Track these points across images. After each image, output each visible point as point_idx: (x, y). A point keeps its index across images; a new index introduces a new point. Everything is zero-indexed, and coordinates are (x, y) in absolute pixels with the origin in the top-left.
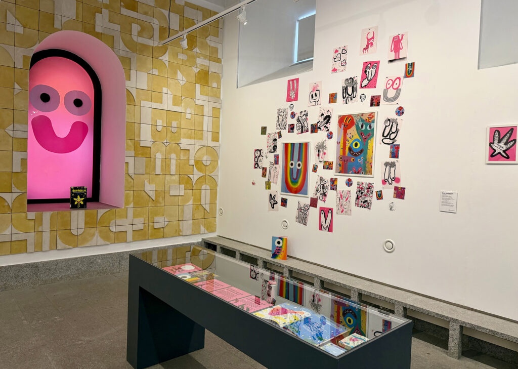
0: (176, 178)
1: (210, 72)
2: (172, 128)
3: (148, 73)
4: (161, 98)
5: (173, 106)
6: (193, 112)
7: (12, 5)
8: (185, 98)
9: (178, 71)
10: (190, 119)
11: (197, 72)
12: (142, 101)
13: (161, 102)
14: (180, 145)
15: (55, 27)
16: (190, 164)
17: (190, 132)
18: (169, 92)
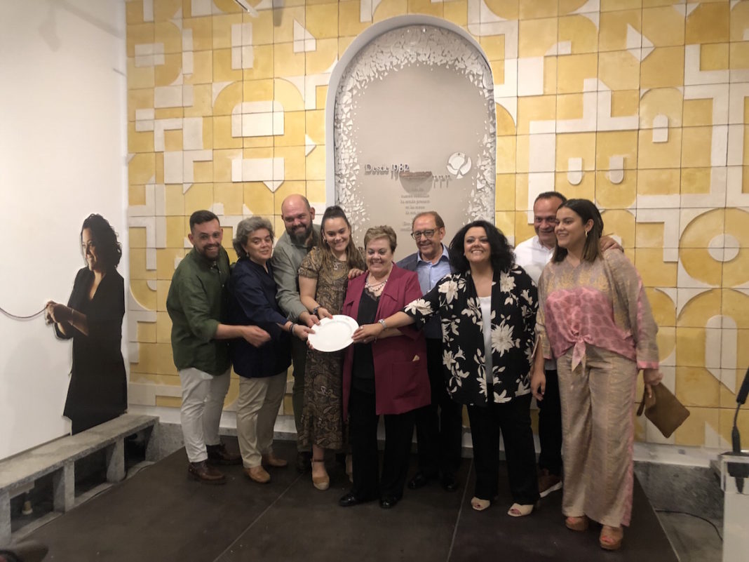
2: (610, 172)
3: (546, 57)
4: (580, 106)
5: (614, 119)
6: (676, 122)
7: (301, 9)
8: (650, 90)
9: (630, 28)
10: (667, 142)
11: (688, 14)
12: (532, 123)
13: (580, 116)
14: (634, 212)
15: (362, 20)
16: (665, 260)
17: (664, 176)
18: (602, 87)
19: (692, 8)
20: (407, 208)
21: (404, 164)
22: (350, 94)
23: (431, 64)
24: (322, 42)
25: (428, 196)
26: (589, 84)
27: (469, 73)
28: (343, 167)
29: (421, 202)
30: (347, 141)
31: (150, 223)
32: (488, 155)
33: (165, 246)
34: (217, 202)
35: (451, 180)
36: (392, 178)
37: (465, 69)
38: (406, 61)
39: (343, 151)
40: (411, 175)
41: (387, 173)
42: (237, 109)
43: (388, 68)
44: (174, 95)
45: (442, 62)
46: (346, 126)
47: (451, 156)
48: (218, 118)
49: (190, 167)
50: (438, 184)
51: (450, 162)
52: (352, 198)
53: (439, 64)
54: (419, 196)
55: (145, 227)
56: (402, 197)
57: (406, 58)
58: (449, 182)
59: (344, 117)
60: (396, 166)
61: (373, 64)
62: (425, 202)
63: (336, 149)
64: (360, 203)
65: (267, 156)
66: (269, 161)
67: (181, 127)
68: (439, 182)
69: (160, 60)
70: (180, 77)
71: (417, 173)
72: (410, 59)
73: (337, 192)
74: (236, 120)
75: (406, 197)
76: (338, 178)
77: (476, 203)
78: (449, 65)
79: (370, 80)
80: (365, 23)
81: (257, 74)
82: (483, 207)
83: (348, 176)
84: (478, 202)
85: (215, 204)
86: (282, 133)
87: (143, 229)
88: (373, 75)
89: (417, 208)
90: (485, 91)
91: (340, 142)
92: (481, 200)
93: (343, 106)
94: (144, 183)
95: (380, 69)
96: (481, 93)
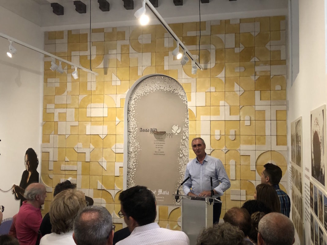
0: (237, 183)
1: (271, 76)
2: (230, 136)
3: (206, 92)
4: (219, 111)
5: (231, 116)
6: (253, 118)
7: (115, 69)
8: (243, 106)
9: (235, 83)
10: (250, 125)
11: (256, 80)
12: (201, 116)
13: (219, 114)
14: (239, 151)
15: (138, 75)
16: (251, 170)
17: (250, 138)
18: (226, 104)
19: (257, 77)
20: (156, 145)
21: (155, 128)
22: (134, 101)
23: (165, 90)
24: (123, 82)
25: (165, 141)
26: (222, 103)
27: (179, 95)
28: (131, 129)
29: (162, 143)
30: (132, 118)
31: (51, 151)
32: (187, 126)
33: (57, 160)
34: (79, 142)
35: (173, 135)
36: (150, 133)
37: (178, 93)
38: (156, 89)
39: (131, 122)
40: (158, 132)
41: (148, 131)
42: (89, 106)
43: (149, 91)
44: (63, 99)
45: (170, 90)
46: (133, 113)
47: (173, 126)
48: (81, 109)
49: (69, 128)
50: (168, 136)
51: (173, 128)
52: (135, 141)
53: (168, 91)
54: (161, 141)
55: (49, 152)
56: (154, 141)
57: (155, 87)
58: (173, 136)
59: (132, 109)
60: (152, 129)
61: (143, 89)
62: (163, 143)
63: (128, 121)
64: (138, 143)
65: (101, 125)
66: (101, 127)
67: (66, 112)
68: (169, 136)
69: (58, 85)
70: (66, 92)
71: (160, 132)
72: (157, 88)
73: (128, 138)
74: (88, 110)
75: (156, 141)
76: (129, 133)
77: (183, 145)
78: (172, 91)
79: (142, 95)
80: (139, 76)
81: (97, 92)
82: (186, 146)
83: (133, 132)
84: (184, 144)
85: (79, 143)
86: (107, 116)
87: (48, 153)
88: (143, 93)
89: (160, 145)
90: (185, 102)
91: (130, 119)
92: (185, 144)
93: (131, 105)
94: (49, 134)
95: (146, 91)
96: (184, 103)
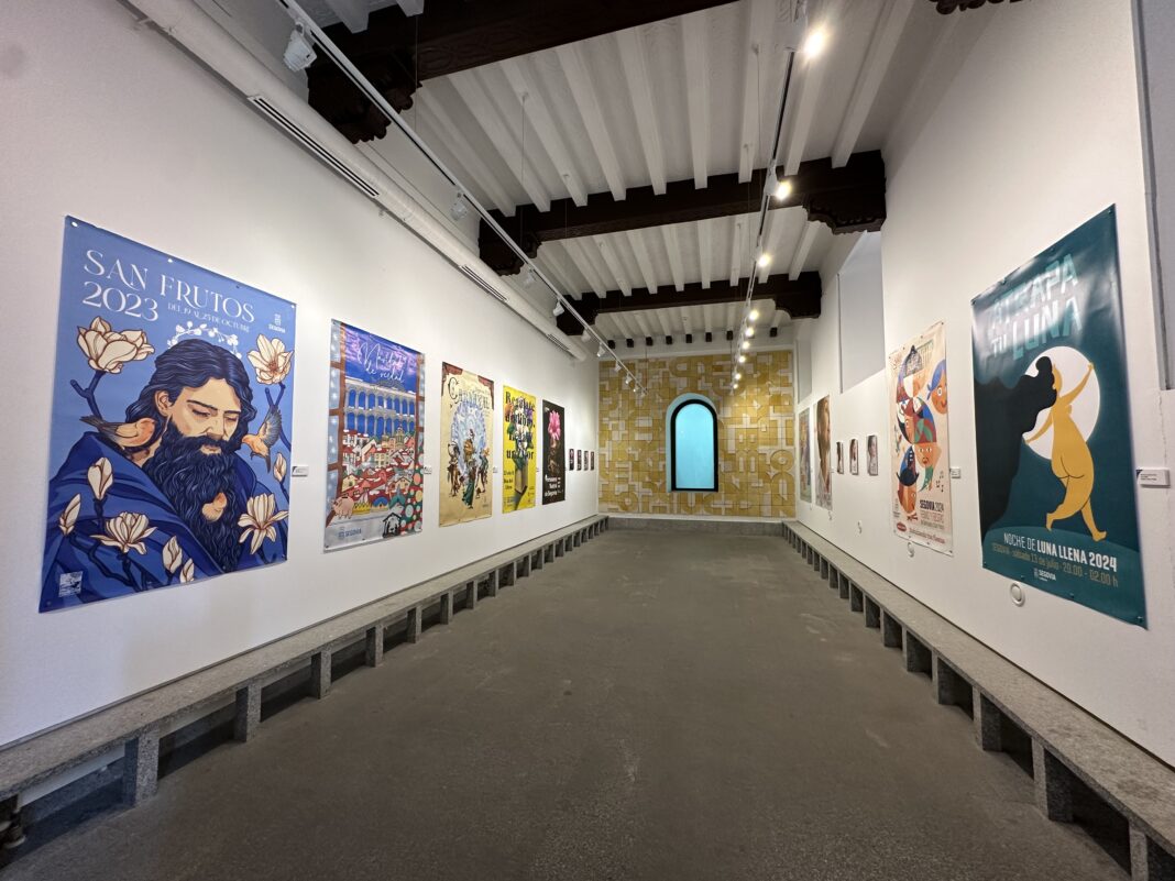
0: (756, 474)
1: (782, 395)
4: (742, 421)
5: (751, 425)
8: (761, 417)
9: (754, 400)
13: (742, 424)
14: (758, 451)
16: (767, 464)
19: (770, 396)
33: (611, 461)
42: (637, 418)
44: (615, 414)
55: (605, 454)
65: (647, 433)
69: (611, 403)
70: (617, 408)
74: (636, 421)
81: (643, 408)
86: (652, 426)
